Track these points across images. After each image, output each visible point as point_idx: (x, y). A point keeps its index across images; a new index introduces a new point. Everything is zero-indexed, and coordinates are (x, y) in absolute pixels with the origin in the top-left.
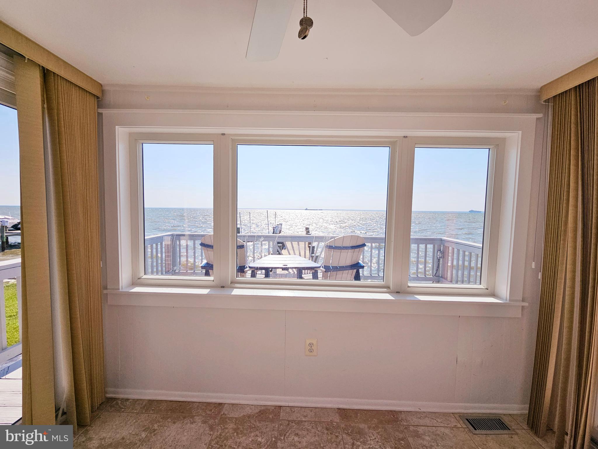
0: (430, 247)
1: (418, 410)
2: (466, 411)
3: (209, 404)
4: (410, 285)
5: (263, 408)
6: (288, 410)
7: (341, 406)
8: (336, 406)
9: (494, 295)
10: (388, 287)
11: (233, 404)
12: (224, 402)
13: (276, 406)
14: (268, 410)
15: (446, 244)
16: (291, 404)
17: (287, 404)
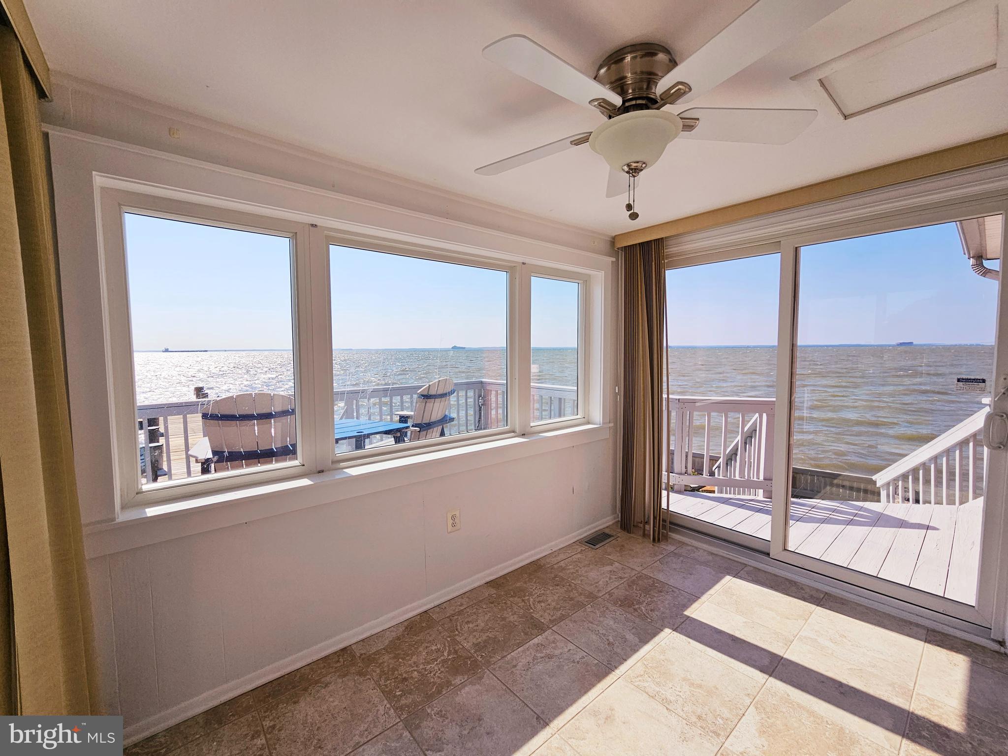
0: (471, 393)
1: (551, 551)
2: (582, 536)
3: (326, 658)
4: (532, 424)
5: (406, 624)
6: (437, 609)
7: (488, 579)
8: (484, 582)
9: (589, 423)
10: (514, 432)
11: (363, 640)
12: (350, 644)
13: (420, 614)
14: (414, 621)
15: (489, 388)
16: (437, 603)
17: (432, 605)
